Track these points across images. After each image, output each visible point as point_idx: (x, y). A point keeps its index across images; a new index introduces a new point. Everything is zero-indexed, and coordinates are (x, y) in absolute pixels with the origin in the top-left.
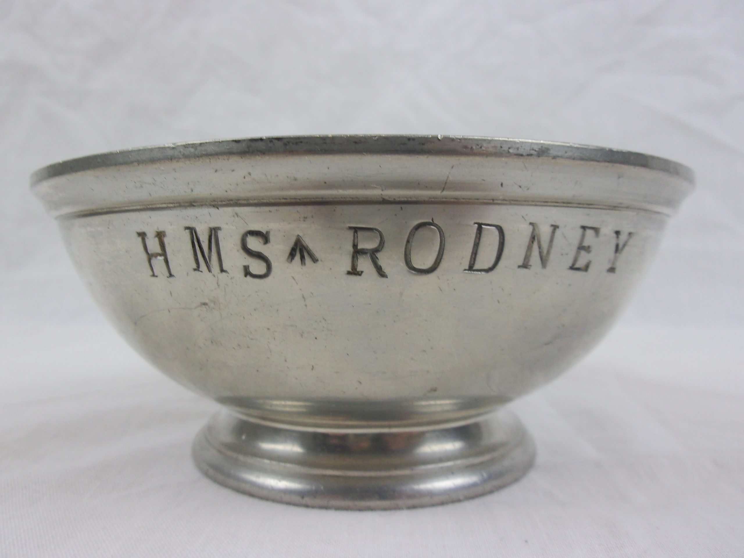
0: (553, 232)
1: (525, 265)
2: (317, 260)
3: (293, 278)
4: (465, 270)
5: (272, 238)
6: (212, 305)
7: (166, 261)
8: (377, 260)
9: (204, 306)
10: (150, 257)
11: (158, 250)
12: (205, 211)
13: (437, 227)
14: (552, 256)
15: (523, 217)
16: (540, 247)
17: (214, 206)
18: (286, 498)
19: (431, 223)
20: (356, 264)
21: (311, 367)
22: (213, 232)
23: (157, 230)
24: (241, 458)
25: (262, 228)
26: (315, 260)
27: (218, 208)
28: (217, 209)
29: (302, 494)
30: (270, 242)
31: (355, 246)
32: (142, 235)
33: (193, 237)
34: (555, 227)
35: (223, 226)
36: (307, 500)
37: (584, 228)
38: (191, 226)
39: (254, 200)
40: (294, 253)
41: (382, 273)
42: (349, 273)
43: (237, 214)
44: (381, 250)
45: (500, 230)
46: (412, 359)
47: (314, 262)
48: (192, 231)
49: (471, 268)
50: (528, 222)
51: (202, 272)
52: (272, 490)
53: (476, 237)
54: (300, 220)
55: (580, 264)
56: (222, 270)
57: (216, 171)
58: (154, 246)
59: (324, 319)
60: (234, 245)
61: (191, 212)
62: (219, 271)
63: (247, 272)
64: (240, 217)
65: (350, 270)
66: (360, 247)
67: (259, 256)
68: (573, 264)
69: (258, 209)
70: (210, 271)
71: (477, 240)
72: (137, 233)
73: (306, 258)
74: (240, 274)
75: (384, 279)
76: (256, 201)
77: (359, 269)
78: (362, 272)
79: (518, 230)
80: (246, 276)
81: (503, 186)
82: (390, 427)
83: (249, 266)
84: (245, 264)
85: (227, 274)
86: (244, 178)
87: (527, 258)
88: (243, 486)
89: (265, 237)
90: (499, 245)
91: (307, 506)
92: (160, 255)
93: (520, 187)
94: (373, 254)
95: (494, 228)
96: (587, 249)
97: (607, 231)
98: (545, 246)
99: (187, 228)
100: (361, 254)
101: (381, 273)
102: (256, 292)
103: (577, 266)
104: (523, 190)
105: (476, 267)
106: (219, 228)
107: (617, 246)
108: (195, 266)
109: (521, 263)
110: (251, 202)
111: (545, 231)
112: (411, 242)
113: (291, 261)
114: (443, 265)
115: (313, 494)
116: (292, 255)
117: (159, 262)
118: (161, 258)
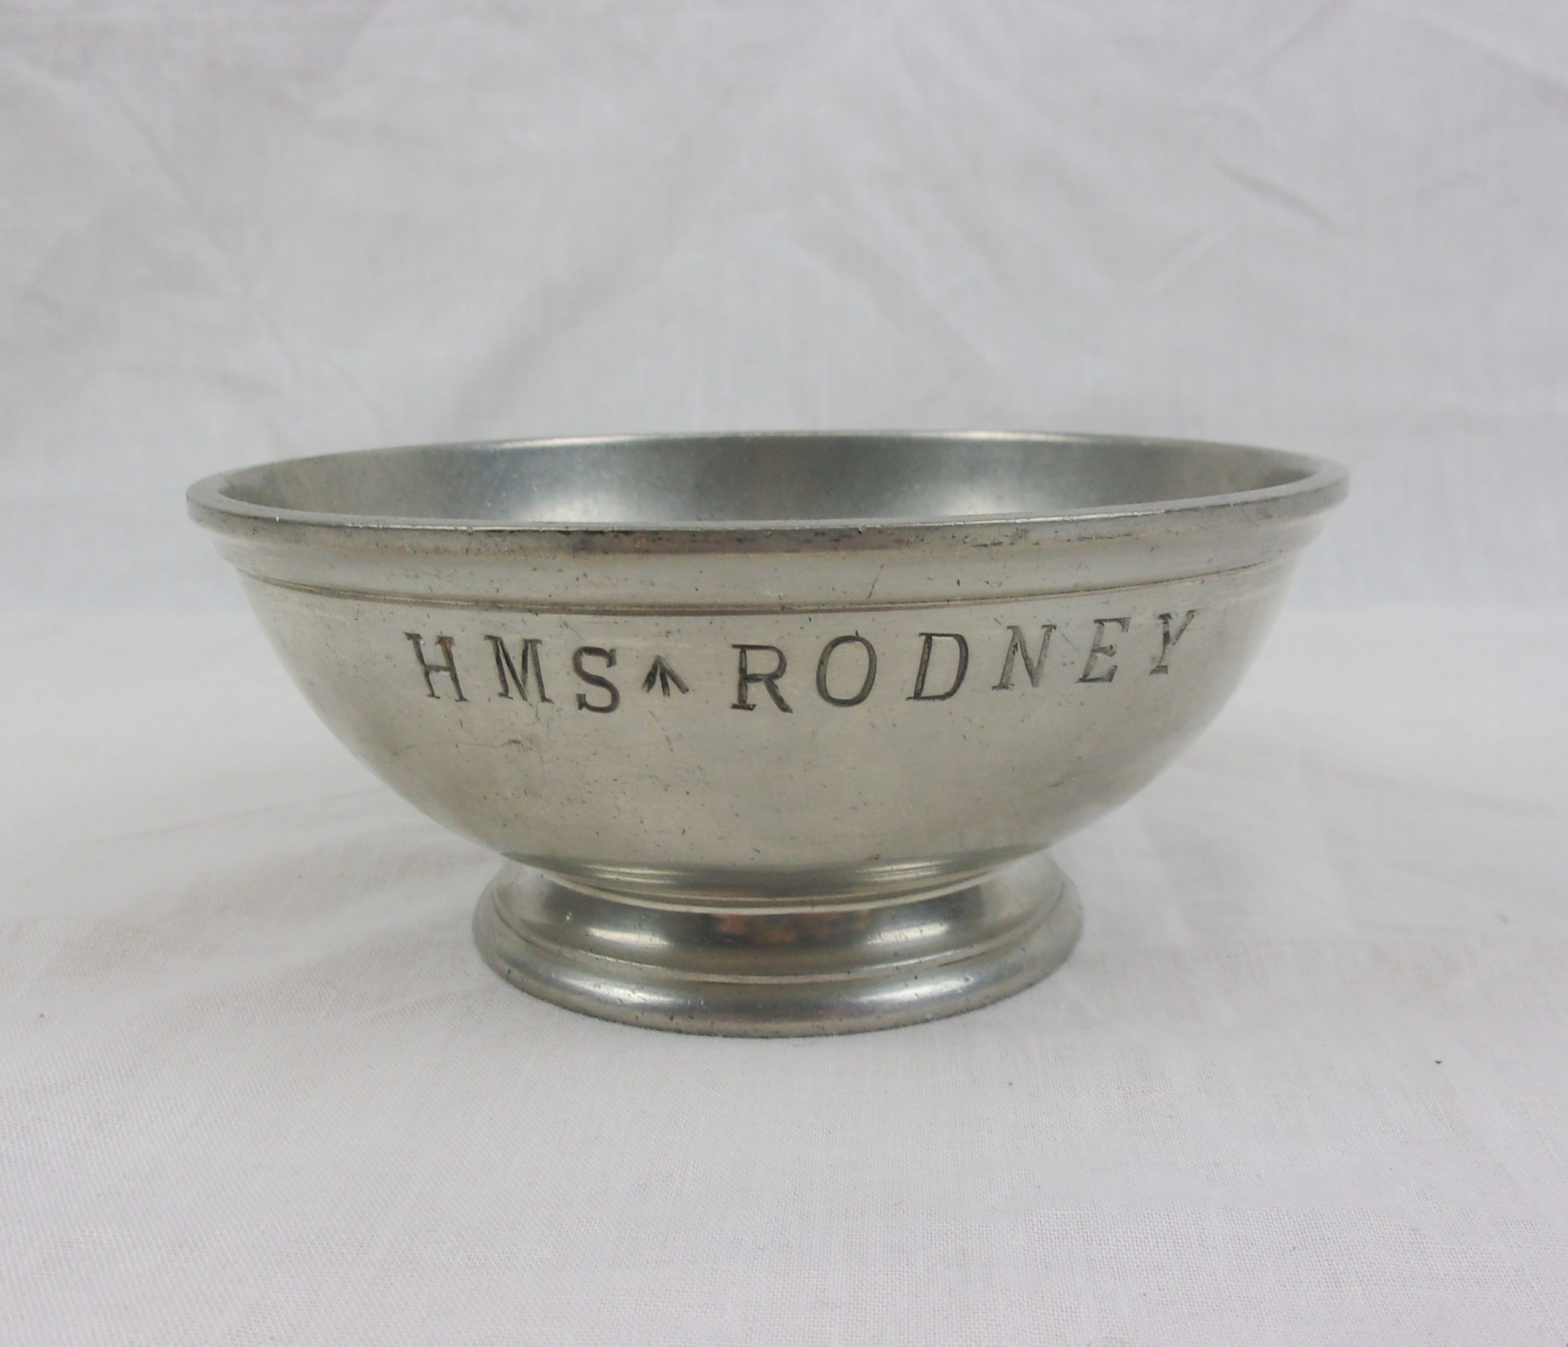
0: (1047, 636)
1: (1003, 685)
2: (687, 690)
3: (651, 713)
4: (909, 698)
5: (619, 659)
6: (528, 744)
7: (455, 679)
8: (777, 690)
9: (514, 745)
10: (428, 670)
11: (442, 662)
12: (517, 616)
13: (864, 641)
14: (1047, 667)
15: (996, 620)
16: (1026, 658)
17: (530, 611)
18: (647, 1018)
19: (854, 637)
20: (744, 694)
21: (682, 831)
22: (530, 646)
23: (440, 635)
24: (567, 952)
25: (604, 644)
26: (684, 690)
27: (537, 614)
28: (535, 615)
29: (671, 1012)
30: (616, 664)
31: (742, 670)
32: (414, 638)
33: (498, 650)
34: (1050, 628)
35: (545, 639)
36: (679, 1022)
37: (1100, 622)
38: (494, 635)
39: (592, 606)
40: (651, 679)
41: (784, 706)
42: (734, 707)
43: (566, 625)
44: (782, 675)
45: (961, 640)
46: (836, 819)
47: (683, 693)
48: (496, 641)
49: (917, 696)
50: (1005, 626)
51: (512, 698)
52: (621, 1004)
53: (924, 651)
54: (660, 636)
55: (1098, 670)
56: (544, 699)
57: (535, 569)
58: (434, 654)
59: (698, 768)
60: (562, 665)
61: (495, 616)
62: (540, 700)
63: (582, 703)
64: (571, 628)
65: (736, 702)
66: (749, 672)
67: (600, 682)
68: (1085, 676)
69: (598, 618)
70: (525, 699)
71: (926, 656)
72: (406, 634)
73: (670, 686)
74: (572, 707)
75: (788, 714)
76: (594, 608)
77: (749, 701)
78: (754, 706)
79: (989, 639)
80: (580, 708)
81: (960, 584)
82: (813, 904)
83: (585, 695)
84: (579, 692)
85: (552, 705)
86: (578, 579)
87: (1006, 673)
88: (574, 999)
89: (610, 657)
90: (961, 661)
91: (679, 1031)
92: (445, 669)
93: (988, 583)
94: (770, 680)
95: (951, 638)
96: (1110, 651)
97: (1144, 618)
98: (1034, 655)
99: (490, 637)
100: (751, 681)
101: (782, 705)
102: (597, 730)
103: (1090, 677)
104: (992, 586)
105: (924, 694)
106: (539, 641)
107: (1166, 636)
108: (501, 690)
109: (997, 683)
110: (588, 608)
111: (1033, 636)
112: (825, 663)
113: (648, 690)
114: (875, 692)
115: (688, 1011)
116: (649, 682)
117: (442, 680)
118: (447, 674)
